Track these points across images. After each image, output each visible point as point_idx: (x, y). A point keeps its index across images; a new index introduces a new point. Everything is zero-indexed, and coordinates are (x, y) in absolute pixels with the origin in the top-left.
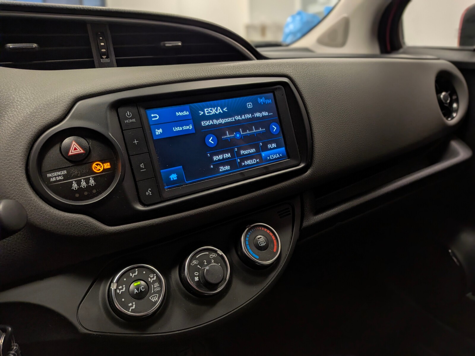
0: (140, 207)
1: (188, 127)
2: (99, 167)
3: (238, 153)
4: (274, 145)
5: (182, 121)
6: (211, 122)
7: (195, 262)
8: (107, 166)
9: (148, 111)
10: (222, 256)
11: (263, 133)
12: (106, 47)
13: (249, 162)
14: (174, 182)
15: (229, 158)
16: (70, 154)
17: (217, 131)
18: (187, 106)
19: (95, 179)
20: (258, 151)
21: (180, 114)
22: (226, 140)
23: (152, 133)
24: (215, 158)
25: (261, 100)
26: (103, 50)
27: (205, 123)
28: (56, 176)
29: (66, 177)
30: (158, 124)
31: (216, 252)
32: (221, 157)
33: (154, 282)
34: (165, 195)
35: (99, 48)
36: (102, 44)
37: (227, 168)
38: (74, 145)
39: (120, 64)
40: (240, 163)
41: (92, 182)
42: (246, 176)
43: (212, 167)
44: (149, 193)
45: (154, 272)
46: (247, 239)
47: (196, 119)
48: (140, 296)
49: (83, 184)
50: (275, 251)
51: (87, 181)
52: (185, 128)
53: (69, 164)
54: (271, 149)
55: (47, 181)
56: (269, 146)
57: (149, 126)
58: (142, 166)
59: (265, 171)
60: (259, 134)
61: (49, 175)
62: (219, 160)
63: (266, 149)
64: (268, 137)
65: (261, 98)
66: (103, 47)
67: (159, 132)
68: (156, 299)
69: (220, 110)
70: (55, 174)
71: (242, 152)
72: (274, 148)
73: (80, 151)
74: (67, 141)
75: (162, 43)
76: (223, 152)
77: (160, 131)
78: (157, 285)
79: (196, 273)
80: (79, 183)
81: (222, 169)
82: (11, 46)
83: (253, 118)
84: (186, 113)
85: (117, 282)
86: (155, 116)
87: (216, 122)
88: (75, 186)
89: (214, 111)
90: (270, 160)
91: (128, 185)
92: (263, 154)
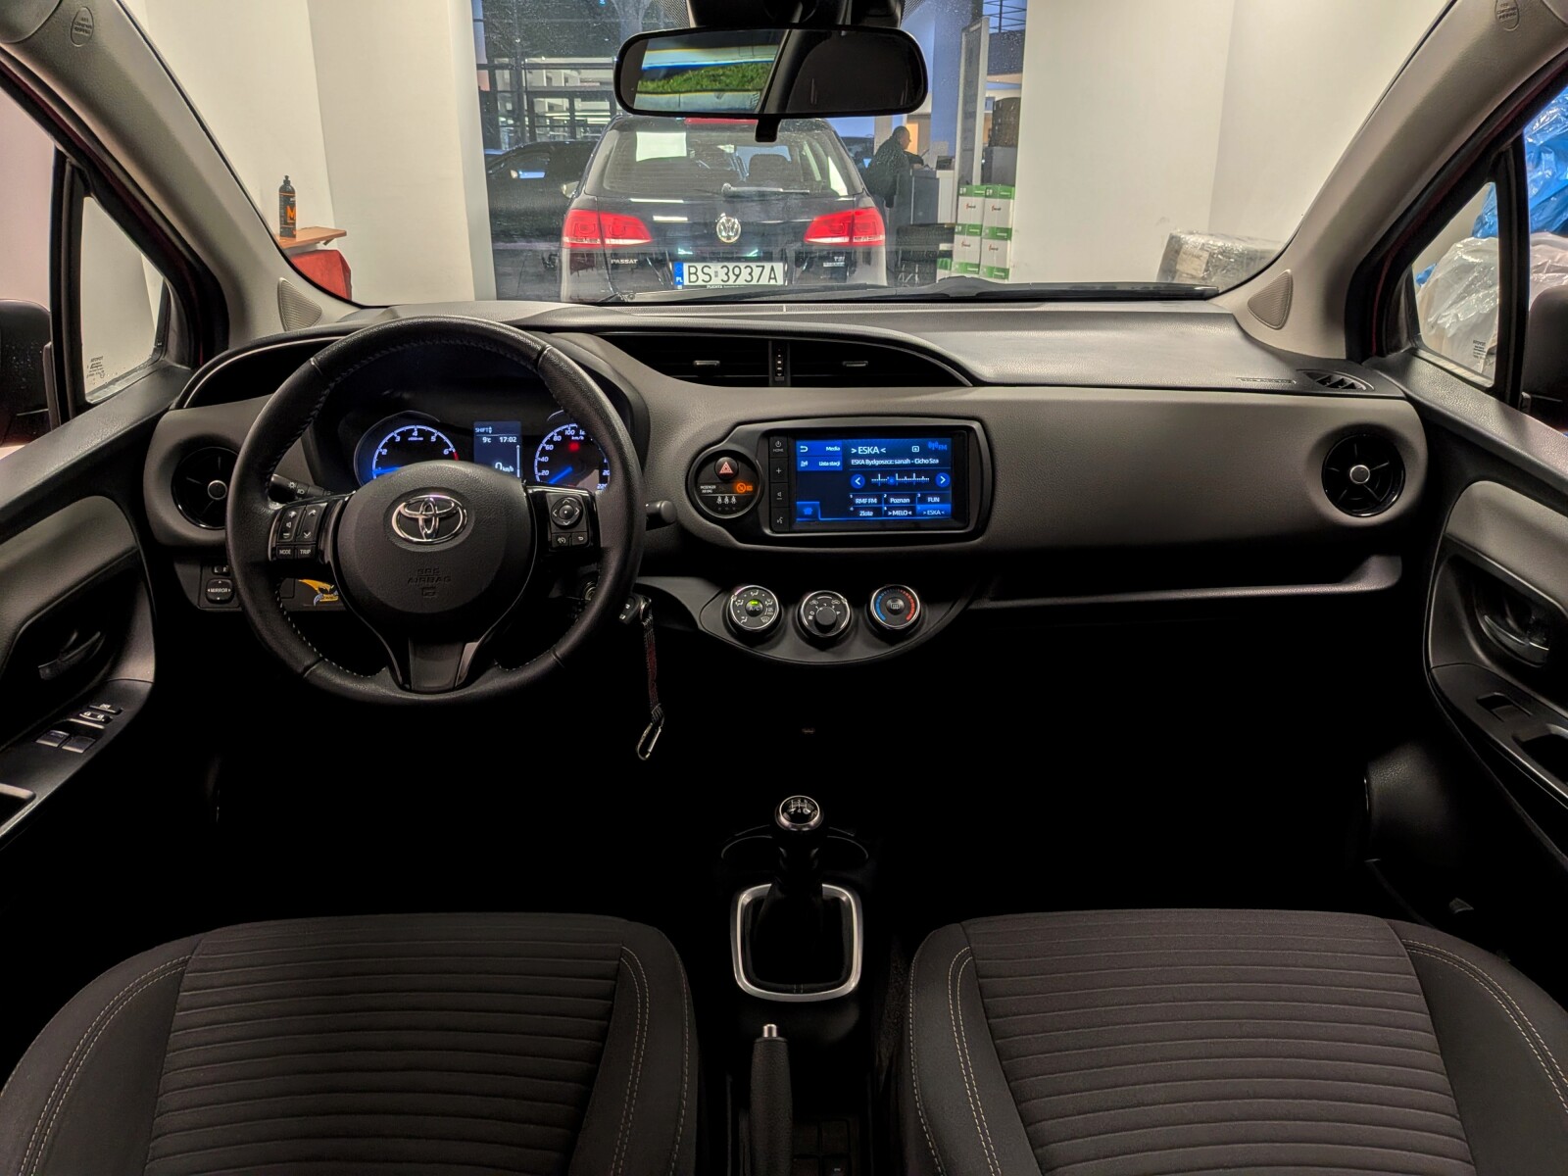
0: (768, 532)
1: (835, 464)
2: (742, 488)
3: (887, 501)
4: (937, 499)
5: (831, 456)
6: (863, 462)
7: (814, 602)
8: (750, 488)
9: (798, 443)
10: (844, 606)
11: (926, 483)
12: (783, 366)
13: (898, 513)
14: (807, 516)
15: (874, 504)
16: (721, 472)
17: (868, 472)
18: (840, 442)
19: (737, 498)
20: (912, 501)
21: (830, 449)
22: (876, 484)
23: (796, 465)
24: (858, 501)
25: (933, 445)
26: (779, 369)
27: (855, 462)
28: (707, 489)
29: (714, 491)
30: (805, 456)
31: (840, 599)
32: (864, 501)
33: (770, 606)
34: (796, 528)
35: (775, 365)
36: (779, 362)
37: (870, 514)
38: (726, 465)
39: (796, 383)
40: (886, 512)
41: (734, 500)
42: (888, 527)
43: (852, 509)
44: (780, 521)
45: (772, 597)
46: (878, 601)
47: (846, 456)
48: (754, 613)
49: (727, 500)
50: (908, 618)
51: (730, 498)
52: (832, 464)
53: (719, 481)
54: (931, 503)
55: (699, 491)
56: (930, 499)
57: (796, 456)
58: (779, 494)
59: (913, 526)
60: (919, 484)
61: (702, 487)
62: (862, 504)
63: (923, 500)
64: (932, 488)
65: (933, 442)
66: (779, 365)
67: (804, 464)
68: (767, 622)
69: (876, 450)
70: (707, 487)
71: (892, 500)
72: (936, 503)
73: (730, 471)
74: (721, 460)
75: (844, 363)
76: (868, 497)
77: (806, 463)
78: (771, 609)
79: (812, 613)
80: (723, 498)
81: (863, 513)
82: (698, 363)
83: (913, 465)
84: (836, 449)
85: (738, 595)
86: (804, 448)
87: (868, 462)
88: (720, 500)
89: (869, 450)
90: (926, 515)
91: (763, 509)
92: (919, 507)
